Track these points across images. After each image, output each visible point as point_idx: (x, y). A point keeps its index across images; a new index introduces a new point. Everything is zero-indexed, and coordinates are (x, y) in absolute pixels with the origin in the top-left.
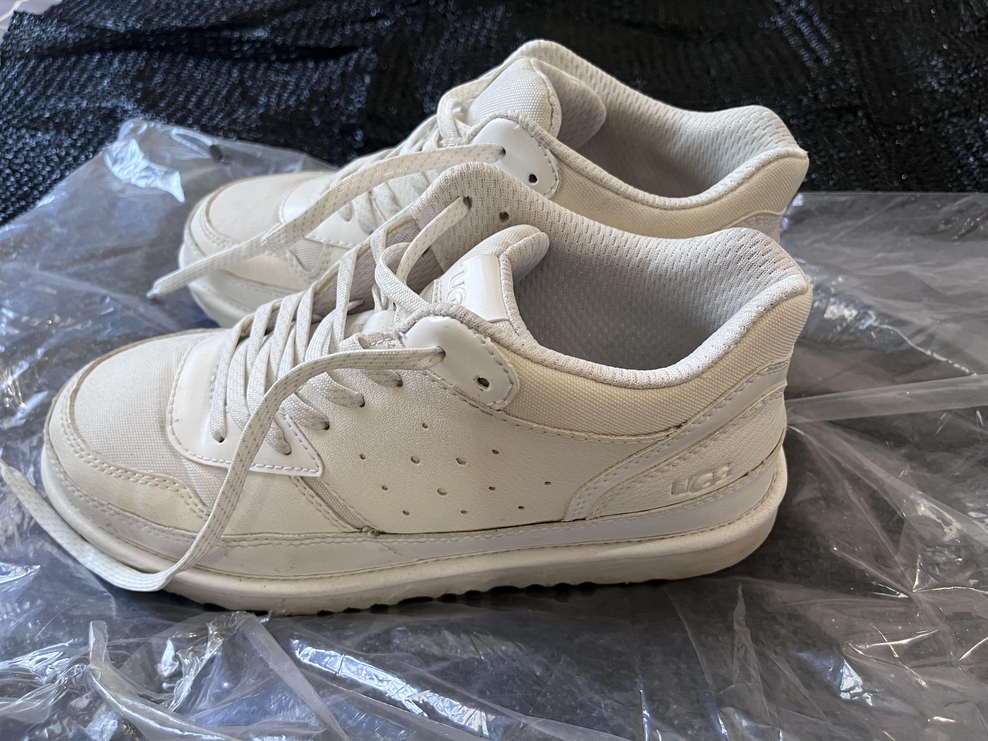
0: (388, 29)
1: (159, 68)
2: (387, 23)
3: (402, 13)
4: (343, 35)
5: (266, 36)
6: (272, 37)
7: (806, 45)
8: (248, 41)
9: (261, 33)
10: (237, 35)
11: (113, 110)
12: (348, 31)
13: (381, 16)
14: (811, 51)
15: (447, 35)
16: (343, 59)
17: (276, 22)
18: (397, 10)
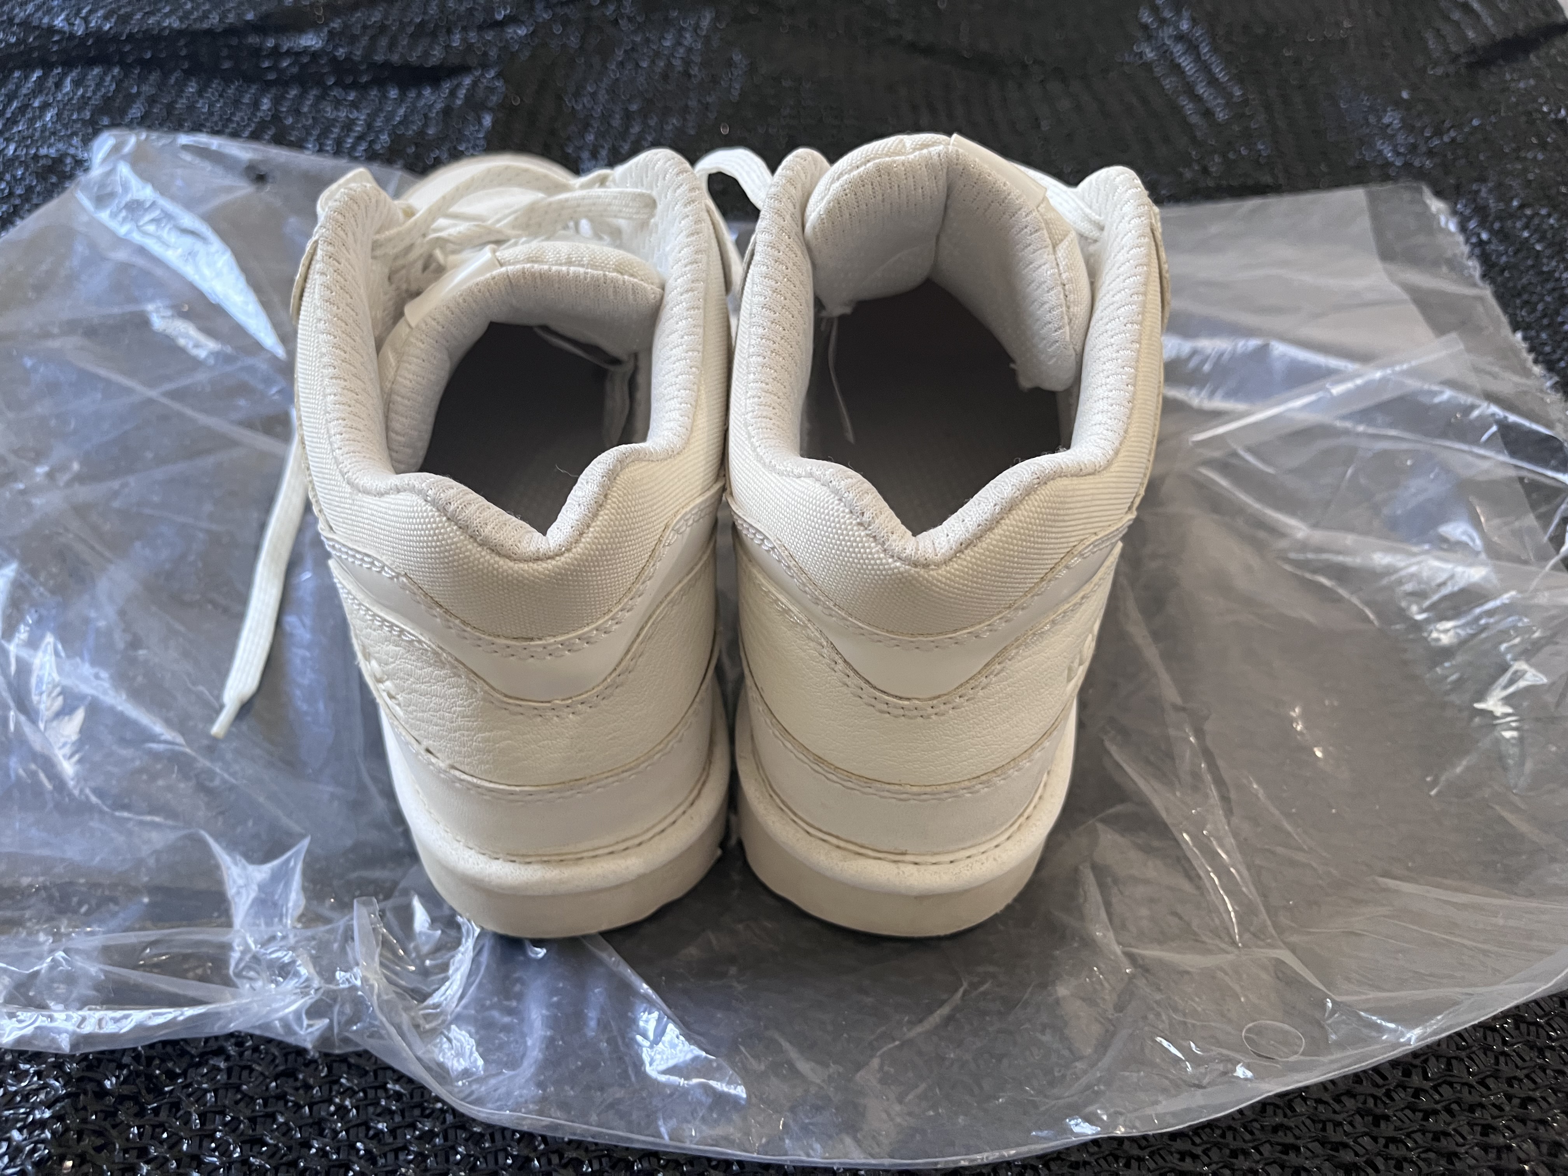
0: (523, 42)
1: (139, 93)
2: (522, 32)
3: (545, 16)
4: (448, 47)
5: (320, 45)
6: (330, 48)
7: (1190, 91)
8: (288, 52)
9: (310, 41)
10: (270, 43)
11: (59, 160)
12: (456, 41)
13: (511, 20)
14: (1197, 99)
15: (620, 55)
16: (447, 86)
17: (336, 24)
18: (538, 12)
